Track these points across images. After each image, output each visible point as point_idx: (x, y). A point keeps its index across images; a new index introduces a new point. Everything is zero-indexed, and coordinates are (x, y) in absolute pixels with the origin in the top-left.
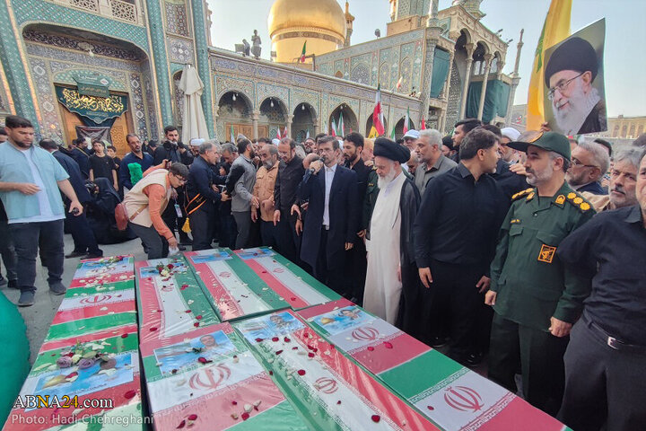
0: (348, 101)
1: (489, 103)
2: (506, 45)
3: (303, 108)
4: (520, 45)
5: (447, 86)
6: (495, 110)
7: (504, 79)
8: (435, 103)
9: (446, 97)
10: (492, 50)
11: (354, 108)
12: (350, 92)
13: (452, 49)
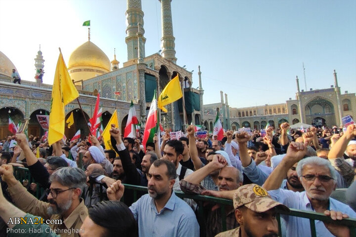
6: (193, 107)
13: (157, 75)
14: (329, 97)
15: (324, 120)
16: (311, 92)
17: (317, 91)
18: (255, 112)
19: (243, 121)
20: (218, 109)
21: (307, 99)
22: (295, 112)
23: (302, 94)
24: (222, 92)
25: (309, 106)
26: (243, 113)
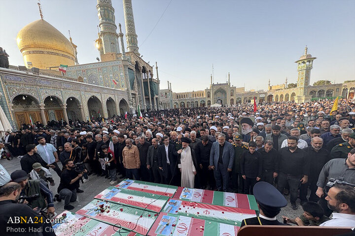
0: (95, 95)
1: (152, 91)
2: (152, 68)
3: (71, 99)
4: (157, 68)
5: (136, 85)
6: (154, 93)
7: (155, 81)
8: (133, 92)
9: (136, 89)
10: (148, 69)
11: (99, 97)
12: (94, 90)
14: (225, 88)
15: (221, 101)
16: (218, 85)
17: (220, 84)
18: (187, 95)
19: (180, 102)
20: (166, 93)
21: (215, 89)
22: (209, 96)
23: (213, 85)
24: (168, 82)
25: (215, 93)
26: (180, 96)
